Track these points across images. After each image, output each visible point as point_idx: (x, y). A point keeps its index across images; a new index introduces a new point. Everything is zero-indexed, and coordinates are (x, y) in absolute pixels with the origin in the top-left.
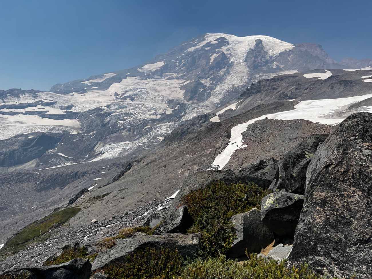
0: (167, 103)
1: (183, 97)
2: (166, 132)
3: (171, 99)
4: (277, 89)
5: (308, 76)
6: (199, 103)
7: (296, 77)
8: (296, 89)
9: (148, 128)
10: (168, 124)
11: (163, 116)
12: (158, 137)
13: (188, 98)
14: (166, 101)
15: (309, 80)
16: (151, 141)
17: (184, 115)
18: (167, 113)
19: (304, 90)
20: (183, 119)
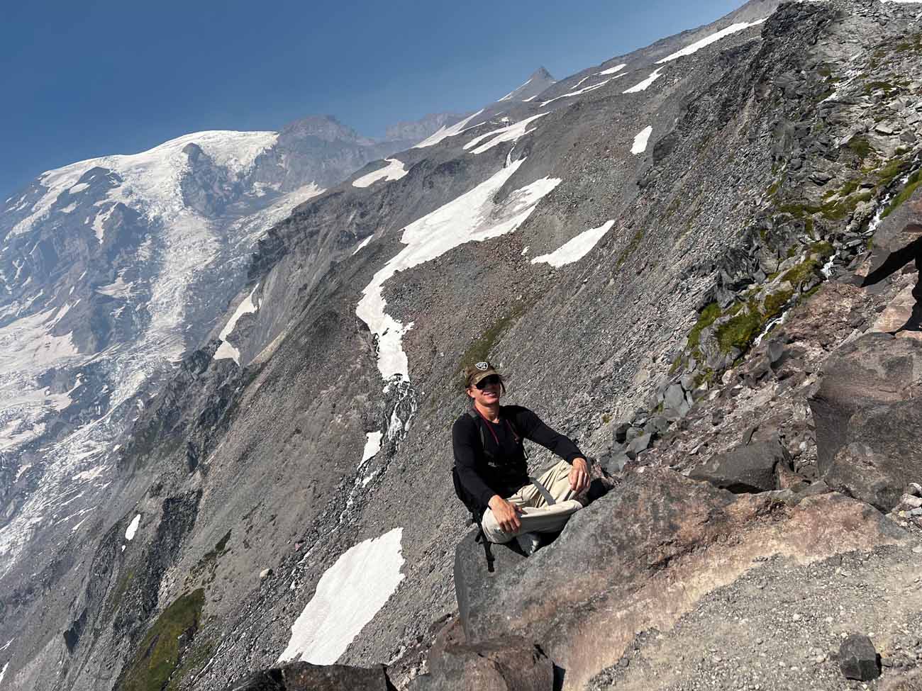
0: (36, 385)
1: (76, 349)
2: (91, 453)
3: (43, 370)
4: (318, 232)
5: (363, 182)
6: (132, 345)
7: (339, 194)
8: (363, 215)
9: (28, 470)
10: (80, 432)
11: (53, 422)
12: (74, 478)
13: (91, 346)
14: (34, 382)
15: (373, 190)
16: (62, 495)
17: (111, 391)
18: (58, 409)
19: (378, 211)
20: (116, 401)
